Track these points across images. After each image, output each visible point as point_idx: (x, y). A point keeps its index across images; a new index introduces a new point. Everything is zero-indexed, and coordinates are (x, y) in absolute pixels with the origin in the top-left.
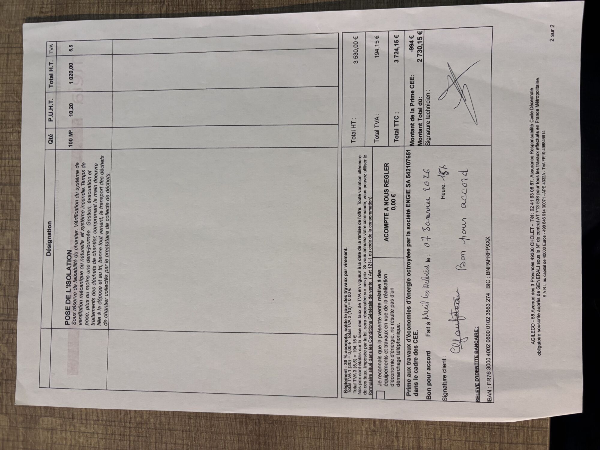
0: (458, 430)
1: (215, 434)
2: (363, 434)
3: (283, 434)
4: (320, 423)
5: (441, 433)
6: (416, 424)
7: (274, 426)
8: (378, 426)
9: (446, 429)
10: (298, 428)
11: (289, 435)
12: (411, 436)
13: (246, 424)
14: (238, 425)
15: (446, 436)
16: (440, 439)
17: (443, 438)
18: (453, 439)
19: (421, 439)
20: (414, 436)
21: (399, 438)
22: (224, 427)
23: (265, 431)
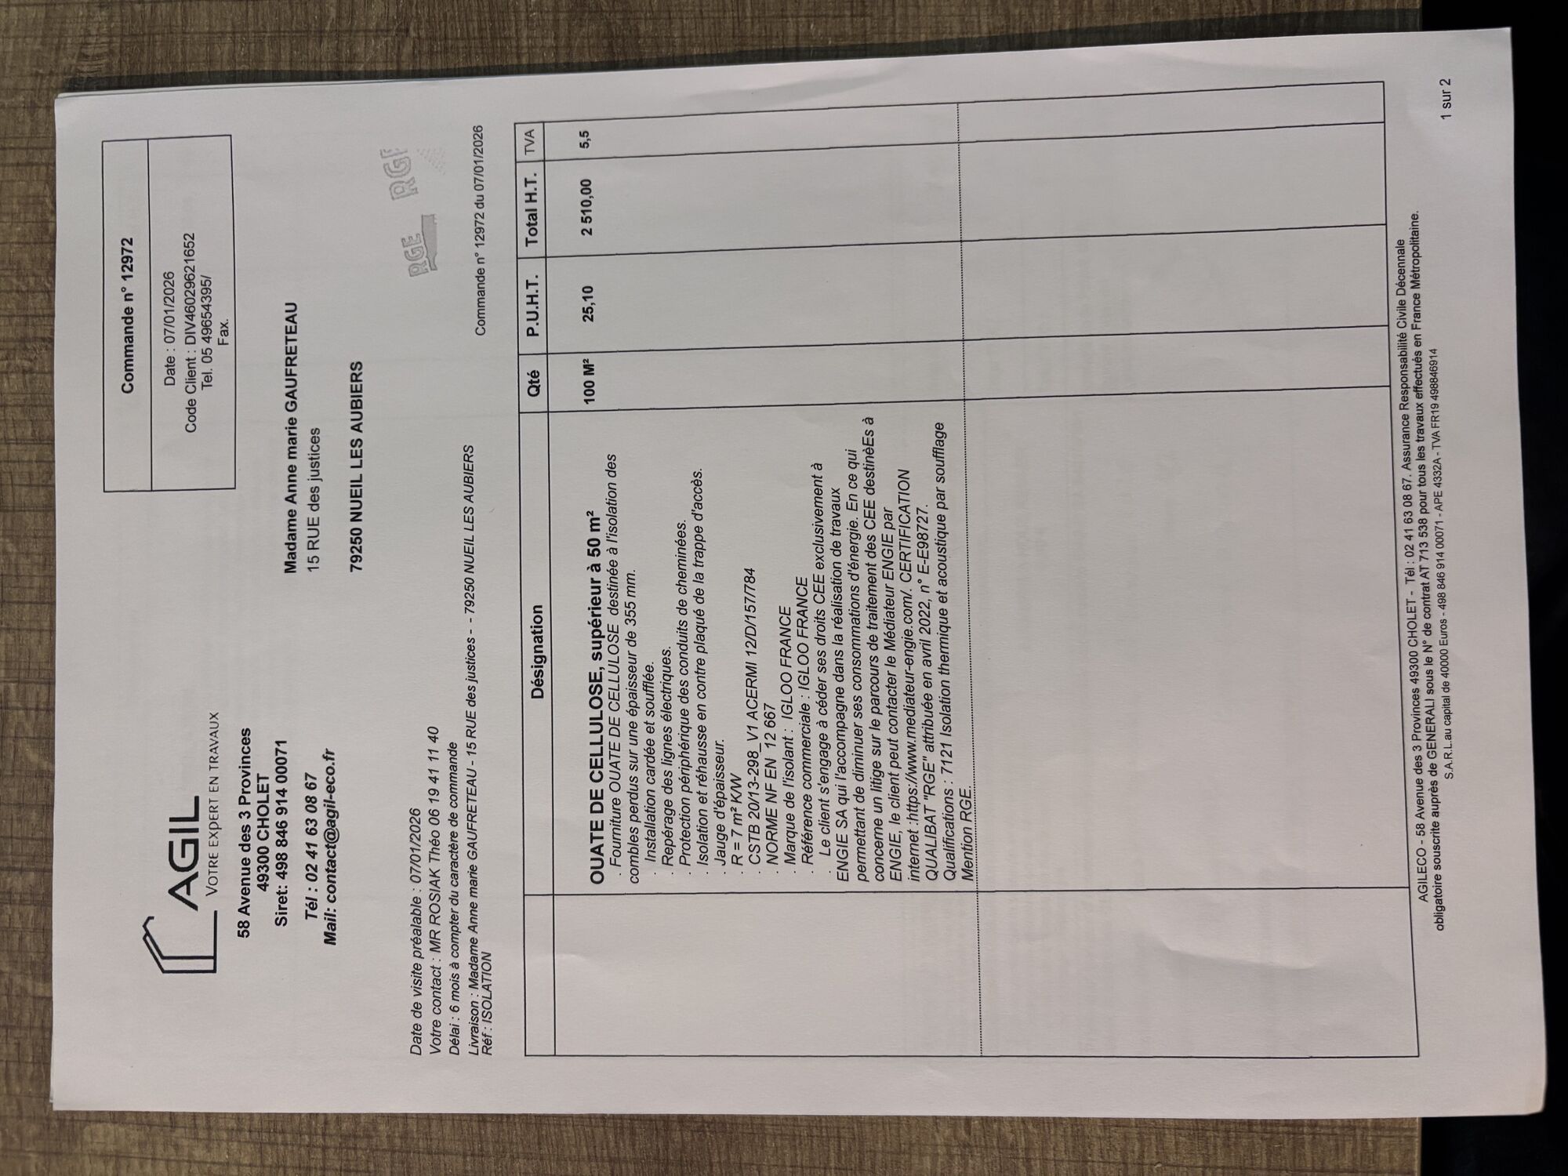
0: (1184, 1139)
1: (550, 1160)
2: (938, 1154)
3: (729, 1158)
4: (827, 1127)
5: (1142, 1146)
6: (1077, 1125)
7: (706, 1136)
8: (978, 1133)
9: (1154, 1137)
10: (768, 1141)
11: (745, 1160)
12: (1064, 1156)
13: (633, 1133)
14: (611, 1137)
15: (1154, 1154)
16: (1139, 1164)
17: (1146, 1161)
18: (1172, 1161)
19: (1089, 1163)
20: (1072, 1158)
21: (1033, 1163)
22: (574, 1142)
23: (683, 1150)
